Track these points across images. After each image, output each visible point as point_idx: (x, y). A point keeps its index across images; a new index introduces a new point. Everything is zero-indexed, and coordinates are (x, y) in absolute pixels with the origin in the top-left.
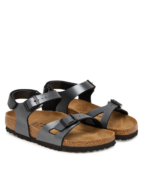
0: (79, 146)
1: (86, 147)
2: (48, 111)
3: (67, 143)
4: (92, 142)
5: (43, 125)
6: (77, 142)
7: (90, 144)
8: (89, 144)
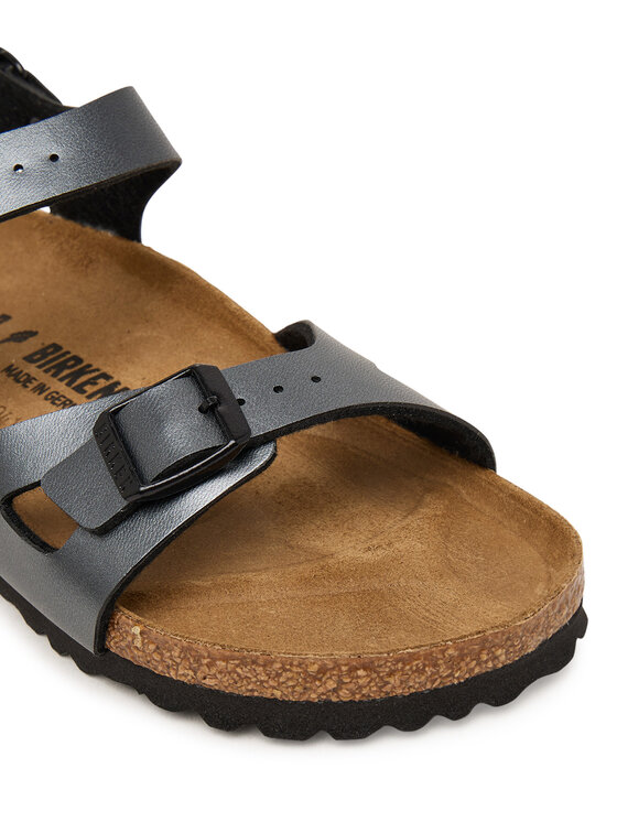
0: (243, 690)
1: (309, 704)
2: (89, 229)
3: (138, 644)
4: (361, 672)
5: (29, 359)
6: (226, 659)
7: (340, 683)
8: (331, 685)
